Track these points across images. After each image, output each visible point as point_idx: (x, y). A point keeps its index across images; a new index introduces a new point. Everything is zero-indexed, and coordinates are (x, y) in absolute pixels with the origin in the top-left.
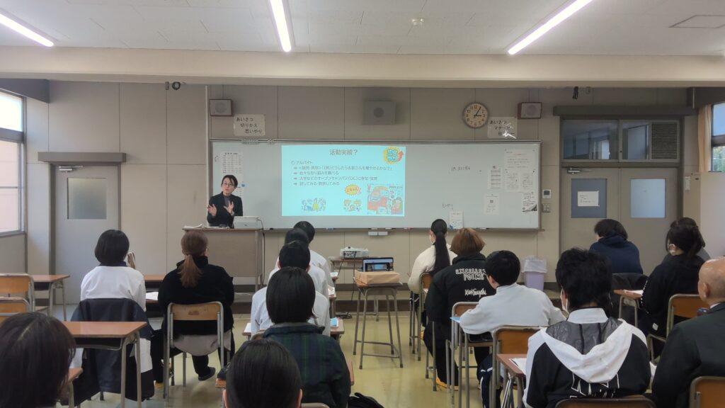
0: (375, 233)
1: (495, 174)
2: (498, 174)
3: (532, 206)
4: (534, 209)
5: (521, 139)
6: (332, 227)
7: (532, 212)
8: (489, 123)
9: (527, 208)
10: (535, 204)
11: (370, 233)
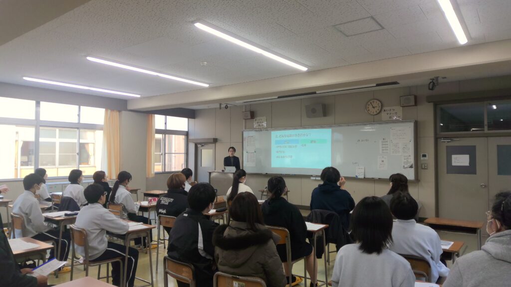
0: (314, 178)
1: (384, 143)
2: (386, 143)
3: (409, 165)
4: (411, 167)
5: (405, 120)
6: (294, 174)
7: (409, 169)
8: (383, 111)
9: (406, 166)
10: (411, 164)
11: (312, 178)
